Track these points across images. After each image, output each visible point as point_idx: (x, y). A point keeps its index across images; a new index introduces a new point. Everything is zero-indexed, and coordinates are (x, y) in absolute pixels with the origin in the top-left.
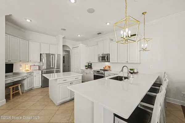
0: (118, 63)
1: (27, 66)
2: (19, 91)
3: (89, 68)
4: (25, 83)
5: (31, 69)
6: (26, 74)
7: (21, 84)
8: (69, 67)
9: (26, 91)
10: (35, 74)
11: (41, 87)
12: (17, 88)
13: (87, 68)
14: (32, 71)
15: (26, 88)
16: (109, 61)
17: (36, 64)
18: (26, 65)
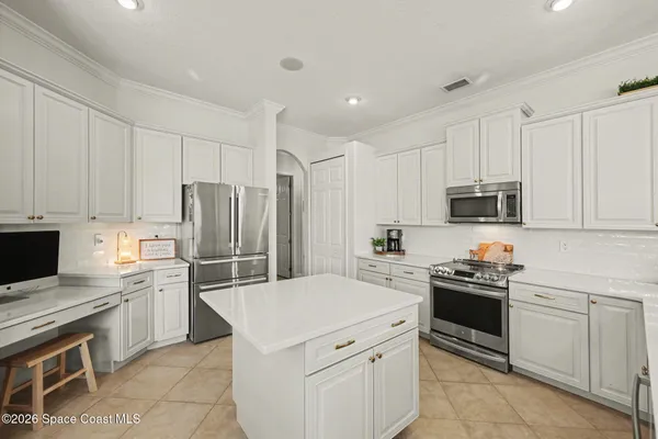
0: (583, 230)
1: (125, 241)
2: (84, 373)
3: (389, 250)
4: (115, 325)
5: (143, 257)
6: (118, 285)
7: (91, 336)
8: (290, 241)
9: (120, 366)
10: (159, 279)
11: (185, 339)
12: (74, 361)
13: (379, 249)
14: (146, 265)
15: (119, 351)
16: (521, 223)
17: (165, 232)
18: (122, 236)
